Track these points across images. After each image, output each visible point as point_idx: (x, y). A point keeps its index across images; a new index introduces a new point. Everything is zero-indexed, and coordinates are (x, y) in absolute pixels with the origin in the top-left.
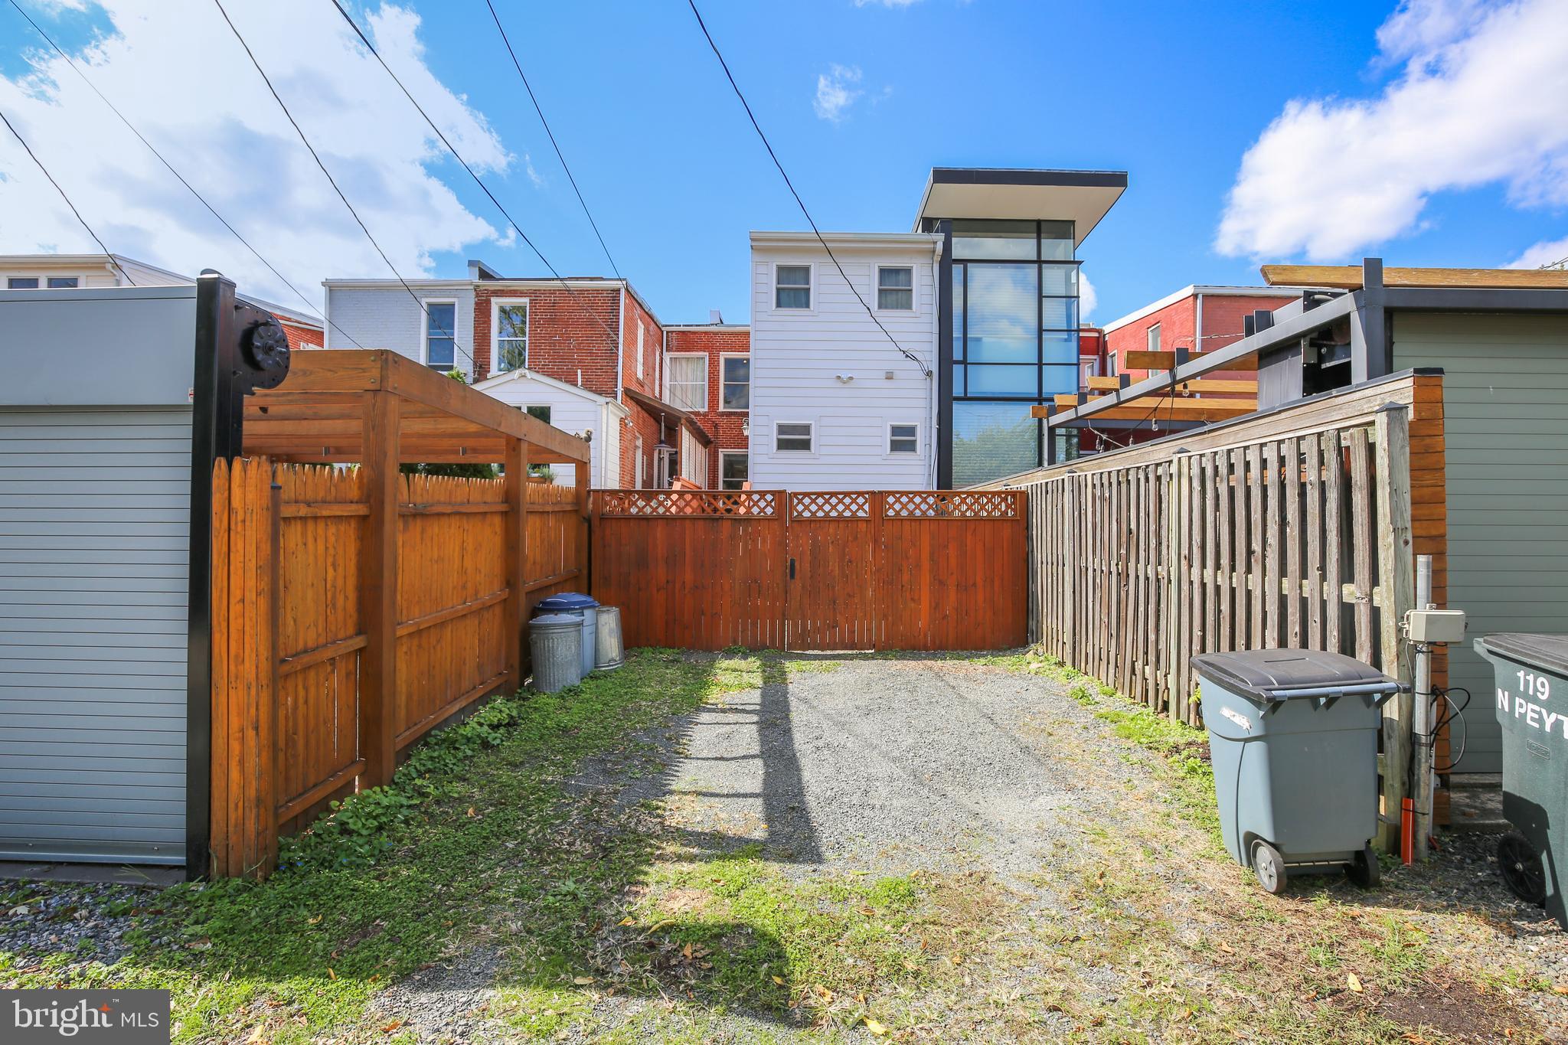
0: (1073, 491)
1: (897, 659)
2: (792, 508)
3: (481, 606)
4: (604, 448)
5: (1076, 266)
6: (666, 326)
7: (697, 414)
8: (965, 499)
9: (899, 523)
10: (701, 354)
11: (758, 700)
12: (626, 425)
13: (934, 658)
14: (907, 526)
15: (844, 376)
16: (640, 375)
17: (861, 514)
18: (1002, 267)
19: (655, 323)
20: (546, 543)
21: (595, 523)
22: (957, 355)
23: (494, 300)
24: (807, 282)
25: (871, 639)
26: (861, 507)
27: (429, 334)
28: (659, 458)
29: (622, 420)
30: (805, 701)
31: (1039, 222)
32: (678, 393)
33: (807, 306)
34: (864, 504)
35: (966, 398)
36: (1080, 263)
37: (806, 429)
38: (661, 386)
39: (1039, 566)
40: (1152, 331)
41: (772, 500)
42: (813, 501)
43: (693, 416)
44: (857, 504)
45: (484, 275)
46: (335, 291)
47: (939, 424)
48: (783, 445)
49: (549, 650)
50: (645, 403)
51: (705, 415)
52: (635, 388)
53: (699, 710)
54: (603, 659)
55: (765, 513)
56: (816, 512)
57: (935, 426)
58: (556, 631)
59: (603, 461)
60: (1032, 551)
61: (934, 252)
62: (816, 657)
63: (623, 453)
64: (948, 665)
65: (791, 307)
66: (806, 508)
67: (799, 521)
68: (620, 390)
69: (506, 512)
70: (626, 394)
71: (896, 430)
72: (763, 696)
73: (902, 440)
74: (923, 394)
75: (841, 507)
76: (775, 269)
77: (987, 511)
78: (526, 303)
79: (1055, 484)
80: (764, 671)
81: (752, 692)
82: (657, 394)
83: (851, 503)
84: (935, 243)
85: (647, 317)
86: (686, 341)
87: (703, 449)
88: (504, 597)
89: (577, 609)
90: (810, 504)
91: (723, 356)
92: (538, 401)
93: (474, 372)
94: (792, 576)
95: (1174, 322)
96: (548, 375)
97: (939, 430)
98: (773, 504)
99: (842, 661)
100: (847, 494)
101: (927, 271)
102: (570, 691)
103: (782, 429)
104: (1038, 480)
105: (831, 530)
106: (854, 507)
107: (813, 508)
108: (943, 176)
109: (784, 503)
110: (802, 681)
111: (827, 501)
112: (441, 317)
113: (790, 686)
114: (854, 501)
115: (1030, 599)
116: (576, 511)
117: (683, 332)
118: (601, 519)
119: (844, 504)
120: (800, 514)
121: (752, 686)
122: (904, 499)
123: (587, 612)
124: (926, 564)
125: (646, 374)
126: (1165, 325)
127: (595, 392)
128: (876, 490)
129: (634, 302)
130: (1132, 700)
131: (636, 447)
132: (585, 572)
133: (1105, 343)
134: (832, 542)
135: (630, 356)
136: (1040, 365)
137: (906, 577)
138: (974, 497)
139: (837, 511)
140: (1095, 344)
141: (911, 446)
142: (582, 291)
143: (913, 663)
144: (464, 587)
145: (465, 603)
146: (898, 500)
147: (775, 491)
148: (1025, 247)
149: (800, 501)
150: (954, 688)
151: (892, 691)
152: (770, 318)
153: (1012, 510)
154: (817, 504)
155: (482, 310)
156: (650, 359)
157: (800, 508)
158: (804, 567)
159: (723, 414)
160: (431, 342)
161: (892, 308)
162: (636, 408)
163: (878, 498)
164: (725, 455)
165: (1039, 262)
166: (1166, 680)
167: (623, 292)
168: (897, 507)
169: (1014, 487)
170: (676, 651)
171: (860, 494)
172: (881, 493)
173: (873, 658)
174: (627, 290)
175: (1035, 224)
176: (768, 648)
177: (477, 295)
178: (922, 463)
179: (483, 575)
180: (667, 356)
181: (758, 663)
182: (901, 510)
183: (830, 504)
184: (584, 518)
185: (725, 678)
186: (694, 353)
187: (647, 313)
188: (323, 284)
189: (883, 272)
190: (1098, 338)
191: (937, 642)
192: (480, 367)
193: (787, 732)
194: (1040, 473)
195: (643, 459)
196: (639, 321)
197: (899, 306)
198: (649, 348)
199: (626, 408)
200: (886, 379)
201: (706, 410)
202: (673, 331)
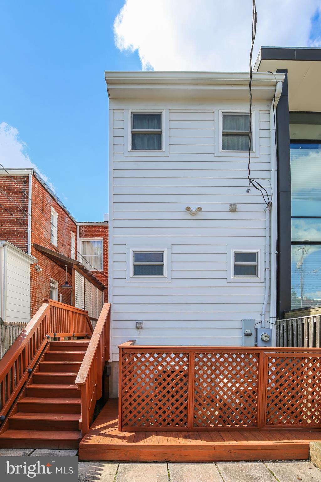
6: (79, 223)
7: (97, 272)
10: (99, 239)
12: (36, 270)
15: (194, 208)
16: (54, 243)
19: (70, 218)
24: (159, 127)
29: (32, 266)
32: (87, 261)
33: (159, 147)
37: (159, 256)
38: (76, 256)
47: (278, 249)
48: (139, 270)
50: (53, 257)
57: (274, 251)
61: (272, 98)
65: (145, 149)
68: (30, 245)
70: (35, 248)
71: (239, 256)
73: (245, 265)
74: (263, 224)
76: (130, 115)
84: (275, 85)
85: (60, 208)
86: (91, 231)
87: (100, 292)
97: (278, 255)
101: (265, 116)
103: (138, 256)
117: (89, 226)
125: (60, 244)
129: (45, 191)
141: (252, 271)
156: (65, 237)
162: (49, 262)
167: (31, 177)
174: (34, 176)
178: (263, 285)
180: (80, 240)
186: (95, 238)
187: (60, 206)
189: (226, 117)
195: (59, 296)
196: (52, 208)
197: (240, 147)
198: (64, 231)
199: (34, 258)
200: (230, 211)
201: (103, 270)
202: (82, 226)
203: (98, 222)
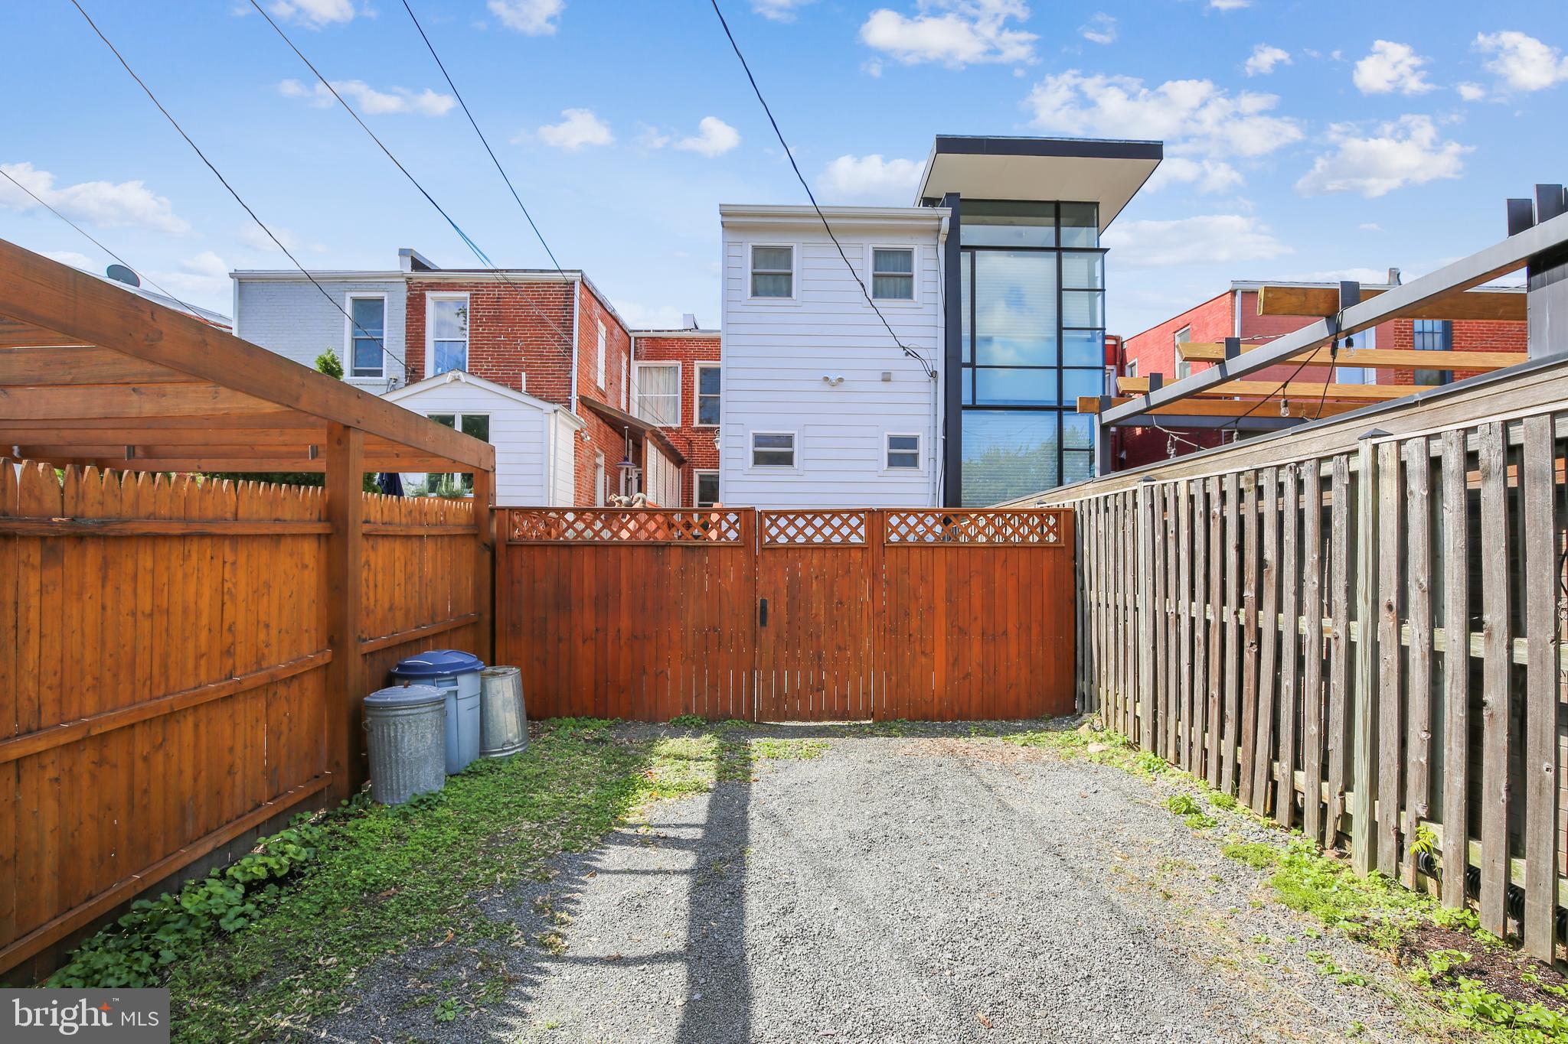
0: (1152, 506)
1: (904, 735)
2: (764, 531)
3: (269, 681)
4: (552, 463)
5: (1100, 254)
6: (634, 331)
7: (669, 429)
8: (993, 519)
9: (905, 551)
10: (673, 362)
11: (701, 818)
12: (582, 439)
13: (953, 733)
14: (915, 555)
15: (833, 377)
16: (601, 384)
17: (854, 539)
18: (1015, 256)
19: (621, 327)
20: (416, 579)
21: (501, 550)
22: (966, 358)
23: (429, 295)
24: (789, 266)
25: (868, 706)
26: (854, 530)
27: (354, 333)
28: (627, 479)
29: (577, 433)
30: (773, 817)
31: (1057, 204)
32: (647, 407)
33: (789, 294)
34: (859, 526)
35: (974, 407)
36: (1105, 250)
37: (788, 440)
38: (628, 399)
39: (1094, 608)
40: (1179, 335)
41: (737, 521)
42: (791, 523)
43: (664, 433)
44: (850, 526)
45: (418, 265)
46: (246, 284)
47: (946, 434)
48: (761, 459)
49: (390, 742)
50: (604, 414)
51: (678, 431)
52: (593, 396)
53: (609, 837)
54: (495, 741)
55: (727, 538)
56: (795, 536)
57: (941, 437)
58: (400, 712)
59: (551, 479)
60: (1083, 588)
61: (939, 231)
62: (796, 733)
63: (579, 471)
64: (974, 745)
65: (771, 296)
66: (782, 531)
67: (773, 549)
68: (574, 398)
69: (328, 536)
71: (895, 442)
72: (713, 807)
73: (902, 452)
74: (926, 399)
75: (827, 531)
76: (750, 250)
77: (1020, 535)
78: (466, 298)
79: (1120, 498)
80: (721, 758)
81: (697, 798)
82: (623, 406)
83: (842, 526)
84: (940, 219)
85: (610, 318)
86: (657, 347)
87: (676, 469)
88: (321, 662)
89: (447, 675)
90: (787, 526)
91: (698, 365)
92: (476, 409)
93: (406, 377)
94: (763, 622)
95: (1207, 324)
96: (493, 382)
97: (945, 442)
98: (738, 525)
99: (830, 740)
100: (835, 513)
101: (931, 254)
102: (421, 801)
103: (760, 440)
104: (1086, 495)
105: (815, 561)
106: (845, 531)
107: (792, 531)
108: (947, 145)
109: (752, 527)
110: (773, 776)
111: (809, 523)
112: (368, 312)
113: (754, 787)
114: (845, 522)
115: (1079, 652)
116: (475, 536)
117: (653, 338)
118: (507, 545)
119: (832, 526)
120: (774, 539)
121: (699, 789)
122: (912, 520)
123: (464, 680)
124: (941, 606)
125: (609, 383)
126: (1195, 328)
127: (546, 400)
128: (875, 508)
129: (592, 298)
130: (1269, 821)
131: (597, 466)
132: (487, 616)
133: (1123, 351)
134: (817, 577)
135: (588, 359)
136: (1060, 368)
137: (914, 623)
138: (1004, 518)
139: (823, 535)
140: (1112, 353)
141: (912, 461)
142: (530, 285)
143: (925, 743)
144: (229, 652)
145: (231, 678)
146: (903, 521)
147: (741, 510)
148: (1042, 233)
149: (774, 523)
150: (989, 788)
151: (901, 797)
152: (746, 309)
153: (1056, 534)
154: (796, 527)
155: (416, 308)
156: (614, 367)
157: (774, 531)
158: (778, 612)
159: (698, 430)
160: (357, 342)
161: (889, 297)
162: (595, 421)
163: (876, 518)
164: (700, 476)
165: (1059, 250)
166: (1343, 800)
167: (577, 285)
168: (903, 529)
169: (1054, 505)
170: (607, 722)
171: (853, 513)
172: (881, 511)
173: (872, 734)
174: (583, 283)
175: (1053, 206)
176: (731, 718)
177: (410, 289)
178: (926, 480)
179: (274, 632)
180: (635, 365)
181: (715, 744)
182: (907, 534)
183: (814, 526)
184: (485, 545)
185: (662, 771)
186: (663, 362)
187: (610, 315)
188: (232, 275)
189: (878, 253)
190: (1115, 346)
191: (957, 710)
192: (413, 371)
193: (737, 895)
194: (1090, 486)
195: (605, 480)
196: (599, 322)
197: (898, 295)
198: (613, 356)
199: (583, 420)
200: (883, 380)
201: (679, 425)
202: (641, 338)
203: (671, 331)
